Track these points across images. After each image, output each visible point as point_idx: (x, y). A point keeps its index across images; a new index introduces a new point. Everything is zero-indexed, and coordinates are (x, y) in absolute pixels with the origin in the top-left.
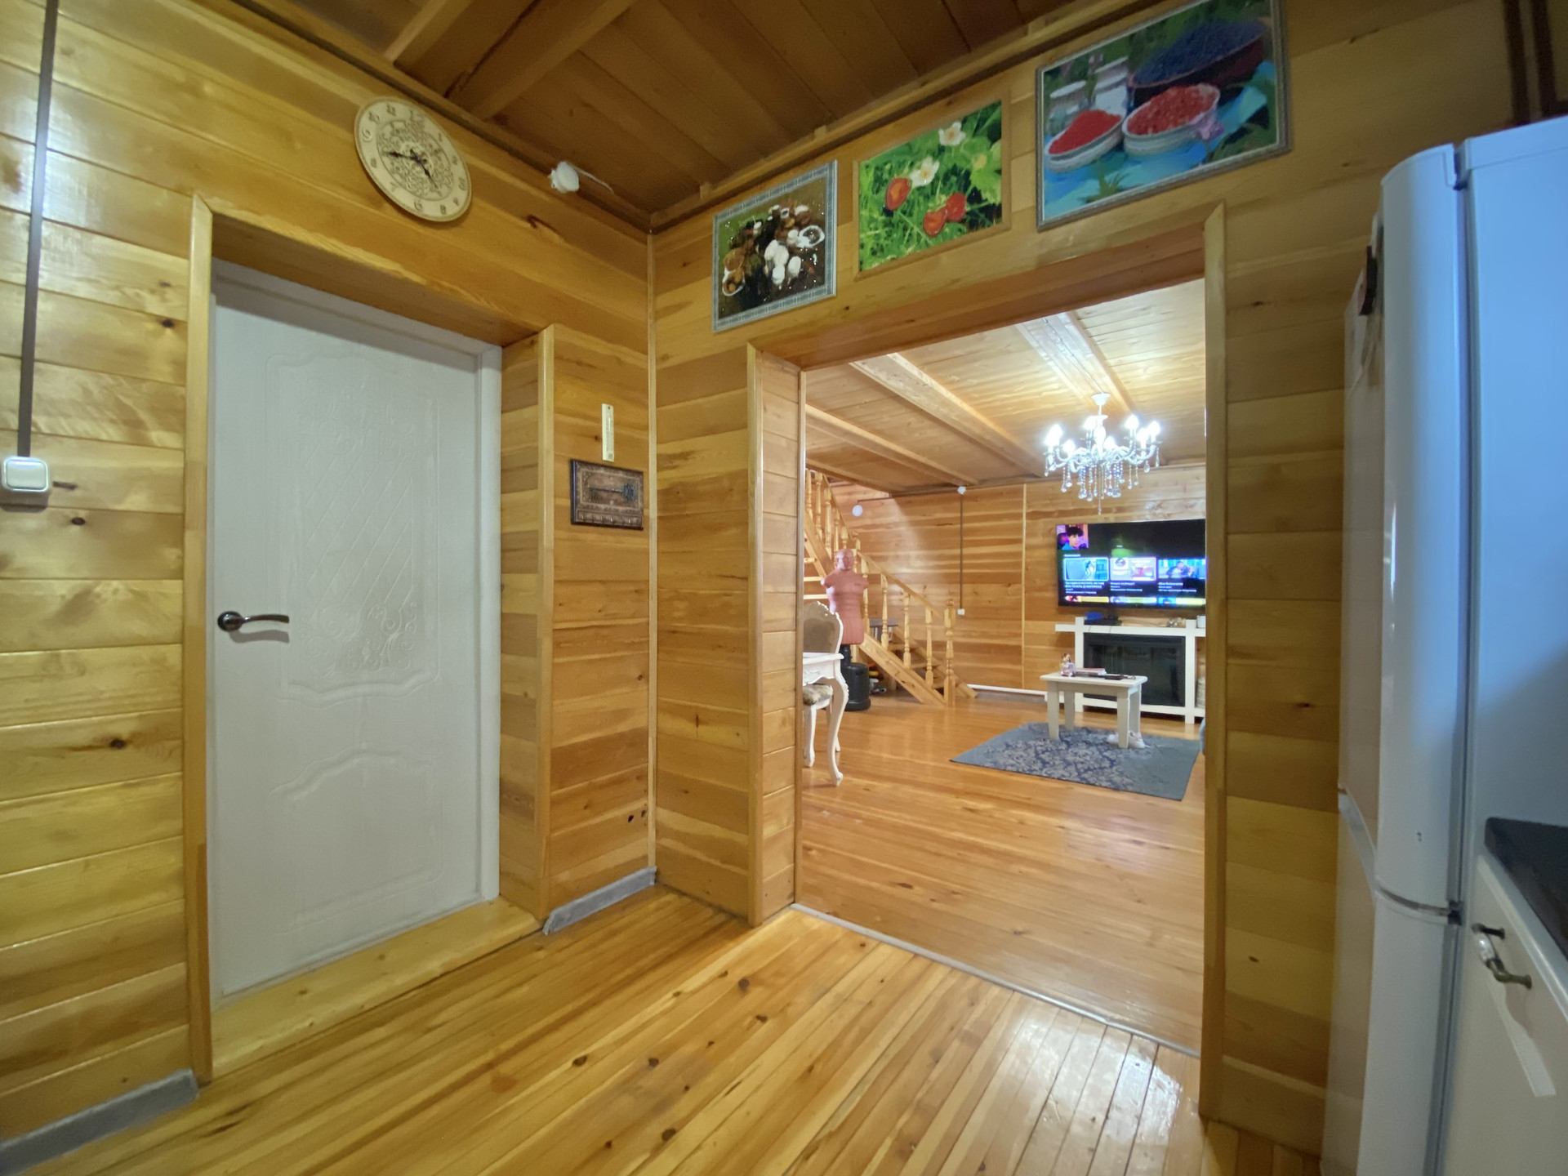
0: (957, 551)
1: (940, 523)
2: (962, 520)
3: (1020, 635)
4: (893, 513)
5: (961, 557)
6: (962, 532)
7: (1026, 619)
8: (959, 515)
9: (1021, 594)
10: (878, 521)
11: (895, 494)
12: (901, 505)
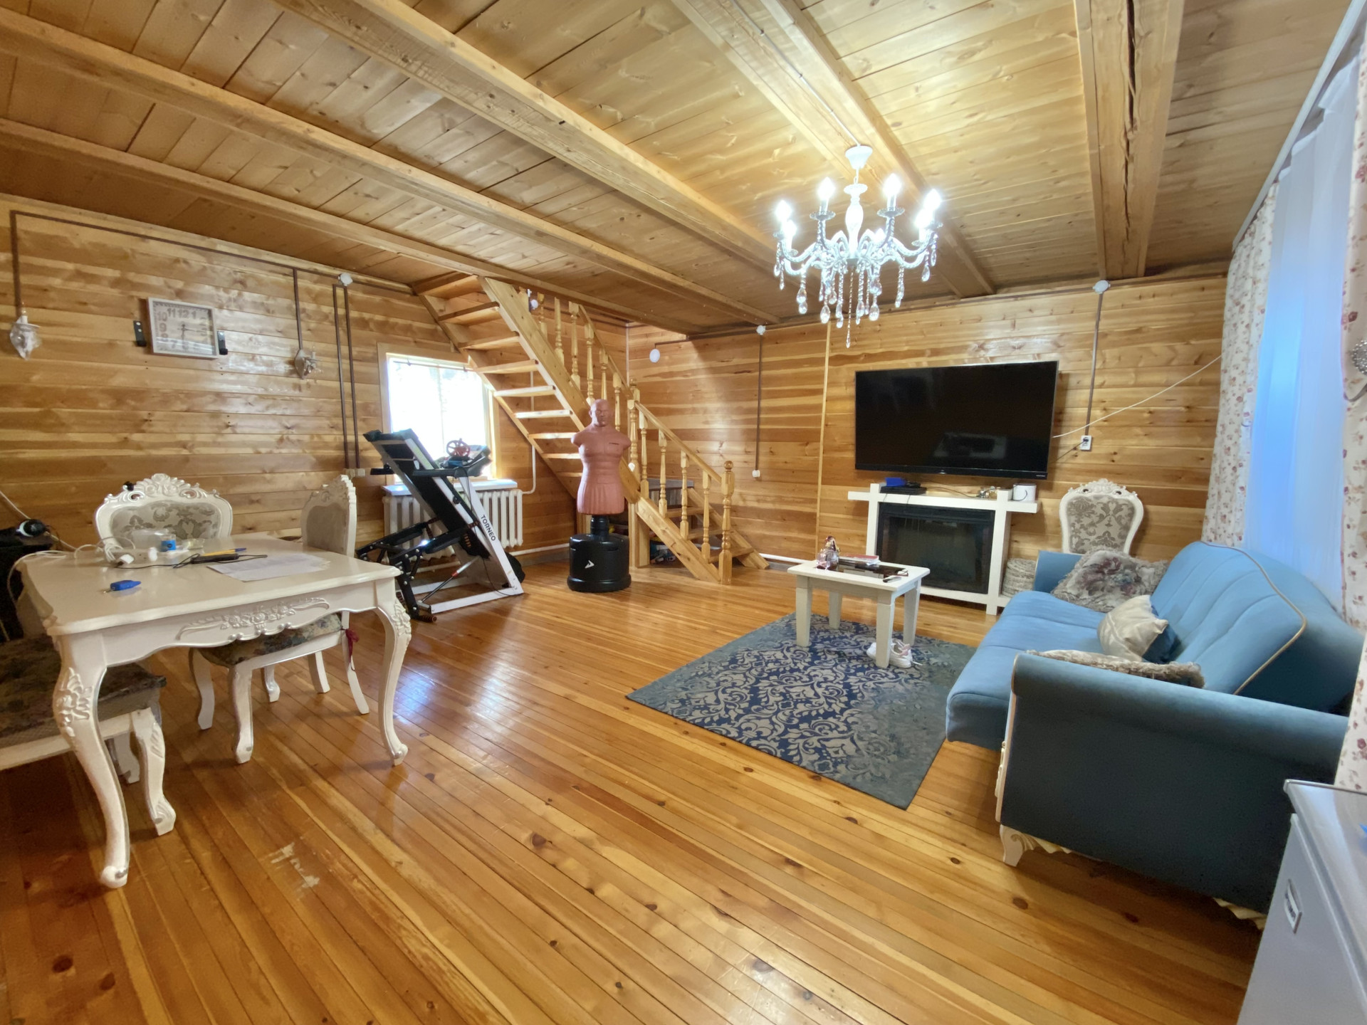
0: (755, 404)
1: (739, 371)
2: (761, 367)
3: (814, 501)
4: (690, 359)
5: (759, 410)
6: (760, 381)
7: (823, 483)
8: (758, 360)
9: (818, 454)
10: (675, 368)
11: (692, 336)
12: (700, 349)
